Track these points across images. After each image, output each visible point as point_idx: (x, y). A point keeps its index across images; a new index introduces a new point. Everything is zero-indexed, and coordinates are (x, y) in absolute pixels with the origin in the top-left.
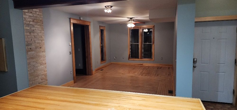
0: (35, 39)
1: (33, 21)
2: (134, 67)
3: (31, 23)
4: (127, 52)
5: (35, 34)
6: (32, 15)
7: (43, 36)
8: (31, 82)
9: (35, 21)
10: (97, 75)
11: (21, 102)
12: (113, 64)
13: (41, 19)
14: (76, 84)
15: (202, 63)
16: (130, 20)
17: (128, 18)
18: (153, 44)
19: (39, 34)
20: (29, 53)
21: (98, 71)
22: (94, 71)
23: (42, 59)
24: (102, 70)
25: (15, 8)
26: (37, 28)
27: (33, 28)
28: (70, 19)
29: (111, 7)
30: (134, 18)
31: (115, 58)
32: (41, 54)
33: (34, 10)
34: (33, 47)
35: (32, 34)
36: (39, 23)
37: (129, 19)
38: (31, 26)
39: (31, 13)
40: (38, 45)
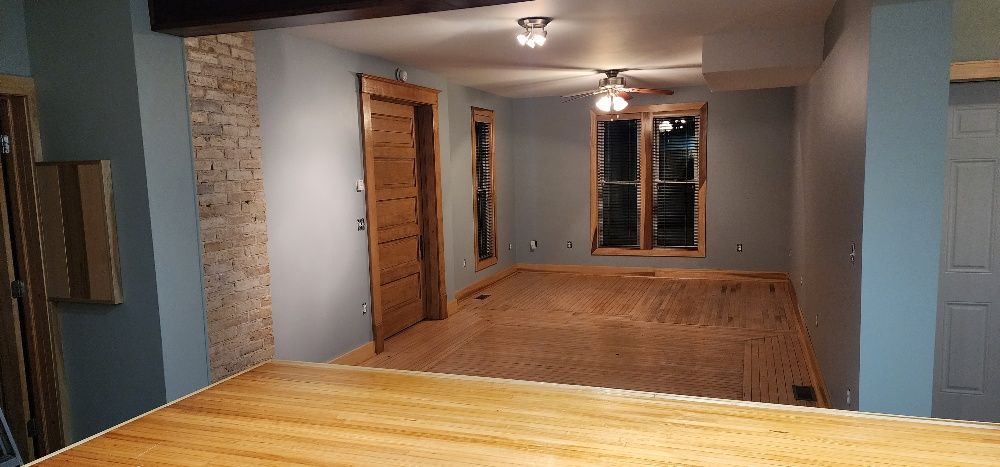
0: (227, 165)
1: (219, 88)
2: (618, 285)
3: (212, 94)
4: (587, 220)
5: (229, 143)
6: (215, 61)
7: (256, 153)
8: (212, 350)
9: (227, 86)
10: (463, 319)
11: (231, 436)
12: (523, 272)
13: (248, 78)
14: (383, 356)
15: (958, 266)
16: (606, 82)
17: (600, 71)
18: (700, 188)
19: (242, 143)
20: (205, 224)
21: (466, 302)
22: (451, 303)
23: (254, 249)
24: (482, 297)
25: (155, 28)
26: (233, 115)
27: (218, 119)
28: (359, 77)
29: (547, 20)
30: (626, 70)
31: (534, 247)
32: (250, 228)
33: (223, 38)
34: (219, 196)
35: (214, 142)
36: (242, 96)
37: (604, 76)
38: (212, 109)
39: (212, 50)
40: (239, 190)
